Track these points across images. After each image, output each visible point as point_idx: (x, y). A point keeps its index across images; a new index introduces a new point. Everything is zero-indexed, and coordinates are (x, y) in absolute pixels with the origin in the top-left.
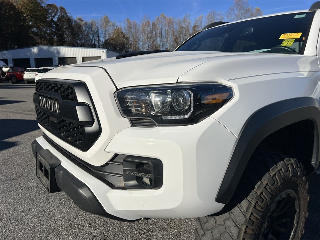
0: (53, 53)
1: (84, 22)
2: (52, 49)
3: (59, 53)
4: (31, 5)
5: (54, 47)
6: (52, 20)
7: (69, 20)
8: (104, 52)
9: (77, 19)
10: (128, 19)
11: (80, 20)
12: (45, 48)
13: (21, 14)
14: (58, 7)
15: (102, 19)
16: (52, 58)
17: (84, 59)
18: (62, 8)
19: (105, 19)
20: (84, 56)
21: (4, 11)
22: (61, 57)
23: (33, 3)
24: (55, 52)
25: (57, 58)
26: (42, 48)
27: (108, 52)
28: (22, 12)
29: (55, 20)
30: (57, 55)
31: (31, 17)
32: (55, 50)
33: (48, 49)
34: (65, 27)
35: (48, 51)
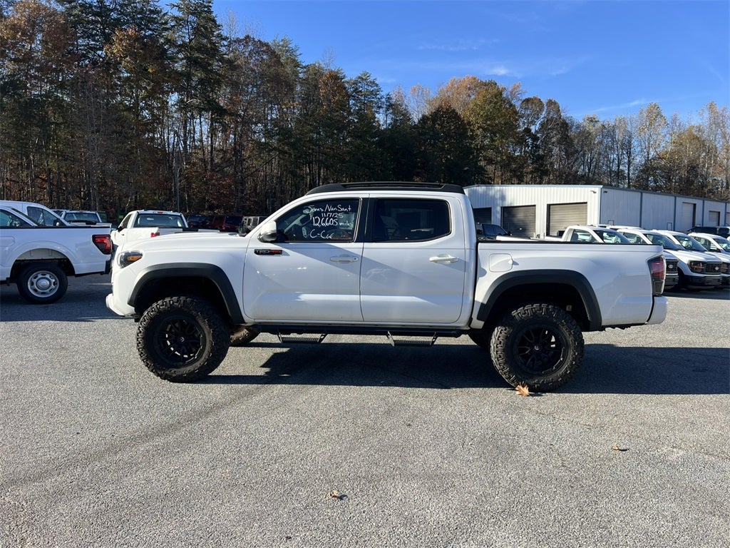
0: (493, 199)
1: (598, 125)
2: (493, 191)
3: (503, 198)
4: (487, 107)
5: (497, 188)
6: (528, 131)
7: (564, 126)
8: (595, 192)
9: (584, 120)
10: (711, 105)
11: (592, 120)
12: (481, 189)
13: (468, 127)
14: (544, 101)
15: (641, 113)
16: (490, 208)
17: (551, 210)
18: (551, 103)
19: (650, 112)
20: (552, 203)
21: (439, 125)
22: (506, 205)
23: (491, 102)
24: (498, 196)
25: (499, 209)
26: (476, 190)
27: (606, 192)
28: (469, 123)
29: (533, 129)
30: (499, 202)
31: (485, 130)
32: (498, 194)
33: (486, 192)
34: (554, 140)
35: (485, 195)
